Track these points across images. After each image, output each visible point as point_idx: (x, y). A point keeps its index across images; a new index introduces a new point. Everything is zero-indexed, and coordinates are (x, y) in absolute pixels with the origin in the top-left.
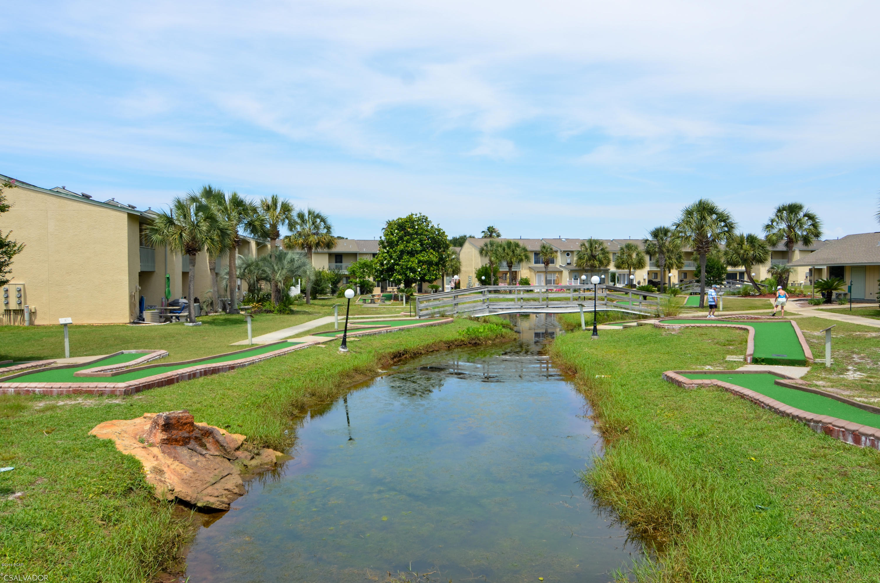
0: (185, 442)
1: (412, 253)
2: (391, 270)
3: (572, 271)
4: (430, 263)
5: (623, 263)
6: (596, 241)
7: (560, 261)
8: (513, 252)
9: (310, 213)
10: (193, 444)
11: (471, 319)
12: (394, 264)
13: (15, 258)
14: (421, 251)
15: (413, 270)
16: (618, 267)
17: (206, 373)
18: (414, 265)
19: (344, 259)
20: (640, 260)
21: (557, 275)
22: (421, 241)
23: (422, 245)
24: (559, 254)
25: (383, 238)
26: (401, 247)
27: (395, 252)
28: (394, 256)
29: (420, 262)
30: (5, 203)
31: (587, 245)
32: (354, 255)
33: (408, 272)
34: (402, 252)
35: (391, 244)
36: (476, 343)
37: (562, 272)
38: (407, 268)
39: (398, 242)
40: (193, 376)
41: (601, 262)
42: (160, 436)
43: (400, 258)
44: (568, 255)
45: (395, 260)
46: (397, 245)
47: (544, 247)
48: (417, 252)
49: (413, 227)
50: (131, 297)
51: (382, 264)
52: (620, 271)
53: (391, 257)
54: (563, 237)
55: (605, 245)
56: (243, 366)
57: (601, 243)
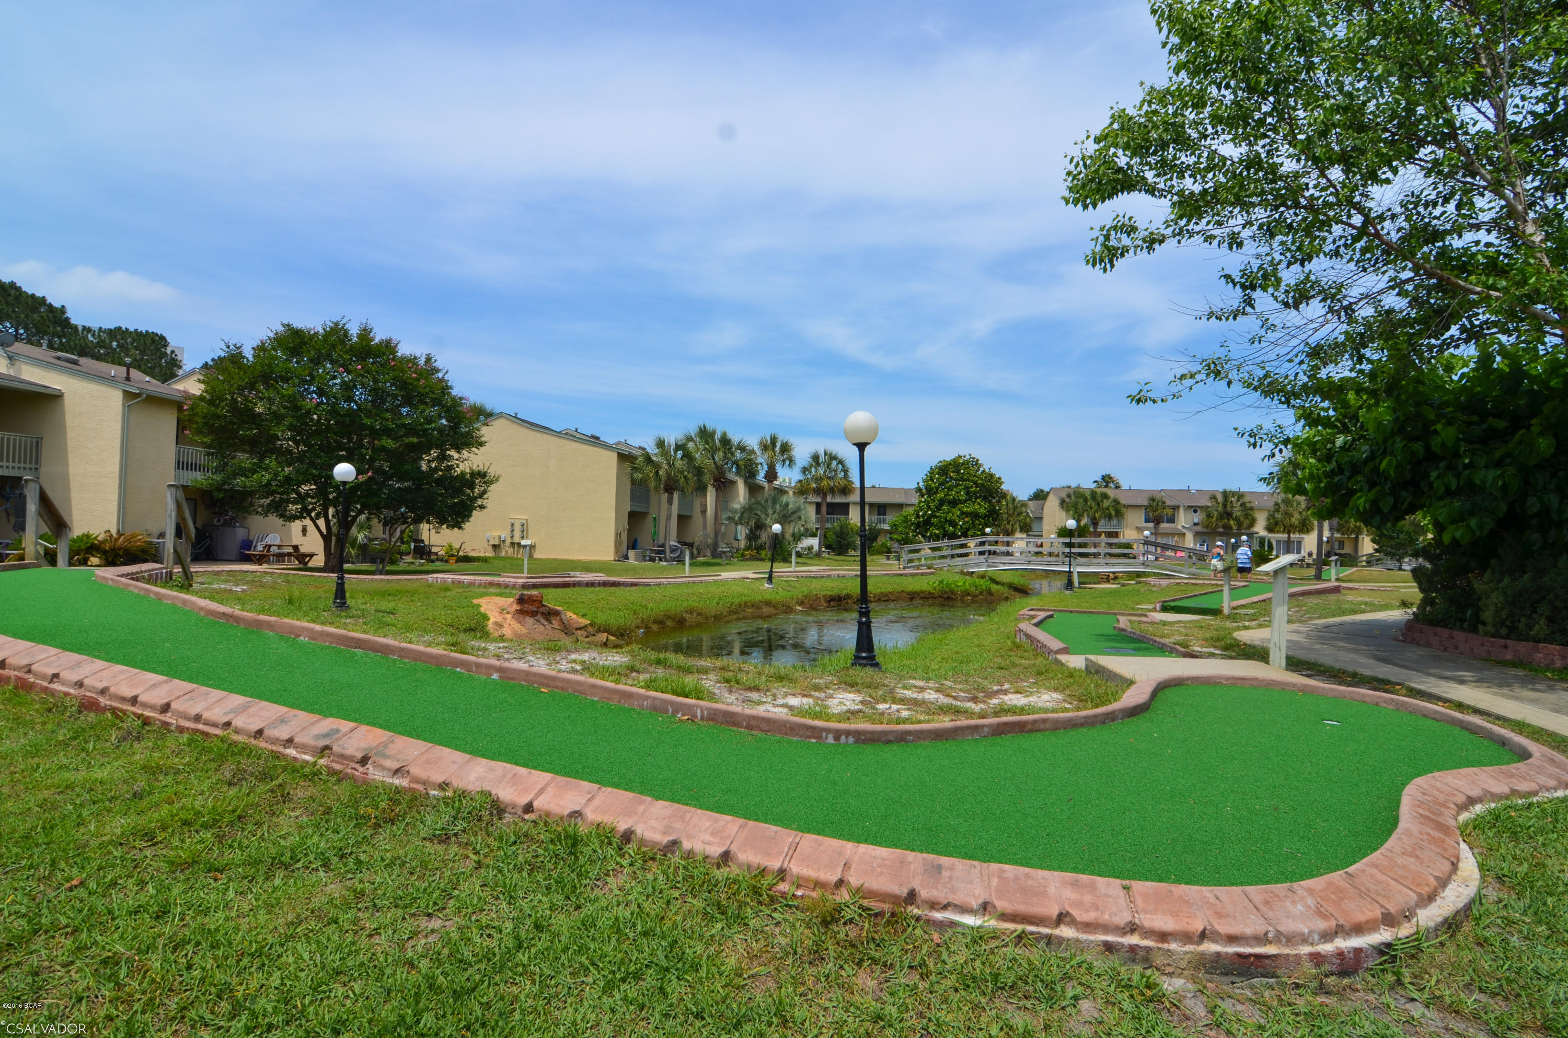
0: (533, 614)
1: (954, 503)
2: (927, 523)
3: (1197, 534)
4: (975, 515)
5: (1277, 524)
6: (1233, 494)
7: (1184, 520)
8: (1098, 505)
9: (826, 454)
10: (539, 617)
11: (962, 573)
12: (932, 516)
13: (492, 488)
14: (965, 501)
15: (953, 524)
16: (1270, 529)
17: (605, 584)
18: (955, 518)
19: (888, 512)
20: (1304, 520)
21: (1176, 538)
22: (966, 488)
23: (967, 493)
24: (1181, 510)
25: (921, 484)
26: (941, 495)
27: (933, 501)
28: (932, 505)
29: (963, 513)
30: (483, 439)
31: (1220, 498)
32: (900, 506)
33: (947, 526)
34: (942, 502)
35: (930, 491)
36: (949, 598)
37: (1184, 534)
38: (946, 520)
39: (937, 488)
40: (590, 584)
41: (1239, 524)
42: (516, 607)
43: (939, 508)
44: (1195, 511)
45: (933, 511)
46: (936, 493)
47: (1153, 500)
48: (961, 502)
49: (958, 472)
50: (618, 535)
51: (918, 516)
52: (1271, 535)
53: (929, 508)
54: (1193, 488)
55: (1246, 499)
56: (648, 585)
57: (1240, 495)
